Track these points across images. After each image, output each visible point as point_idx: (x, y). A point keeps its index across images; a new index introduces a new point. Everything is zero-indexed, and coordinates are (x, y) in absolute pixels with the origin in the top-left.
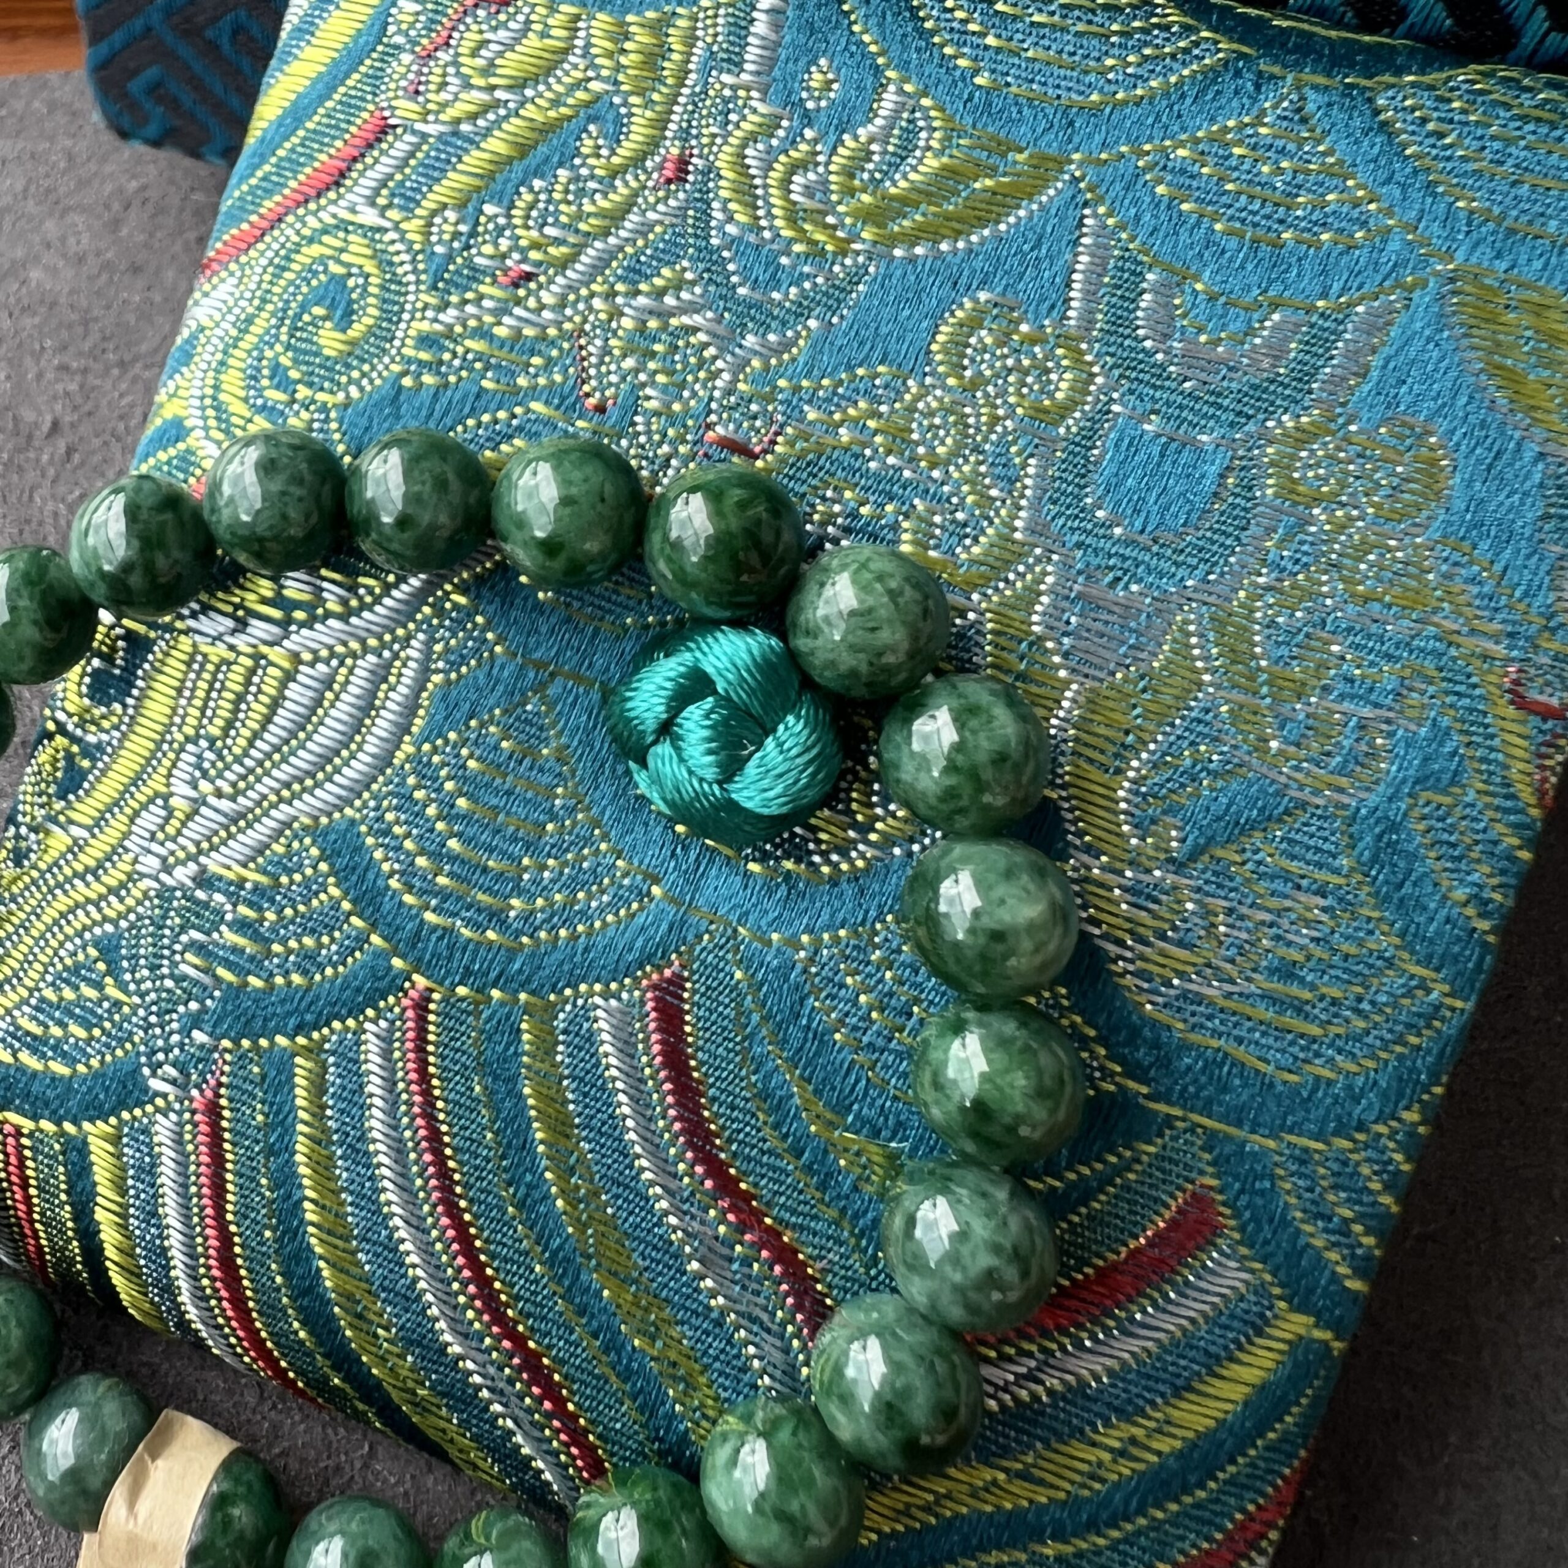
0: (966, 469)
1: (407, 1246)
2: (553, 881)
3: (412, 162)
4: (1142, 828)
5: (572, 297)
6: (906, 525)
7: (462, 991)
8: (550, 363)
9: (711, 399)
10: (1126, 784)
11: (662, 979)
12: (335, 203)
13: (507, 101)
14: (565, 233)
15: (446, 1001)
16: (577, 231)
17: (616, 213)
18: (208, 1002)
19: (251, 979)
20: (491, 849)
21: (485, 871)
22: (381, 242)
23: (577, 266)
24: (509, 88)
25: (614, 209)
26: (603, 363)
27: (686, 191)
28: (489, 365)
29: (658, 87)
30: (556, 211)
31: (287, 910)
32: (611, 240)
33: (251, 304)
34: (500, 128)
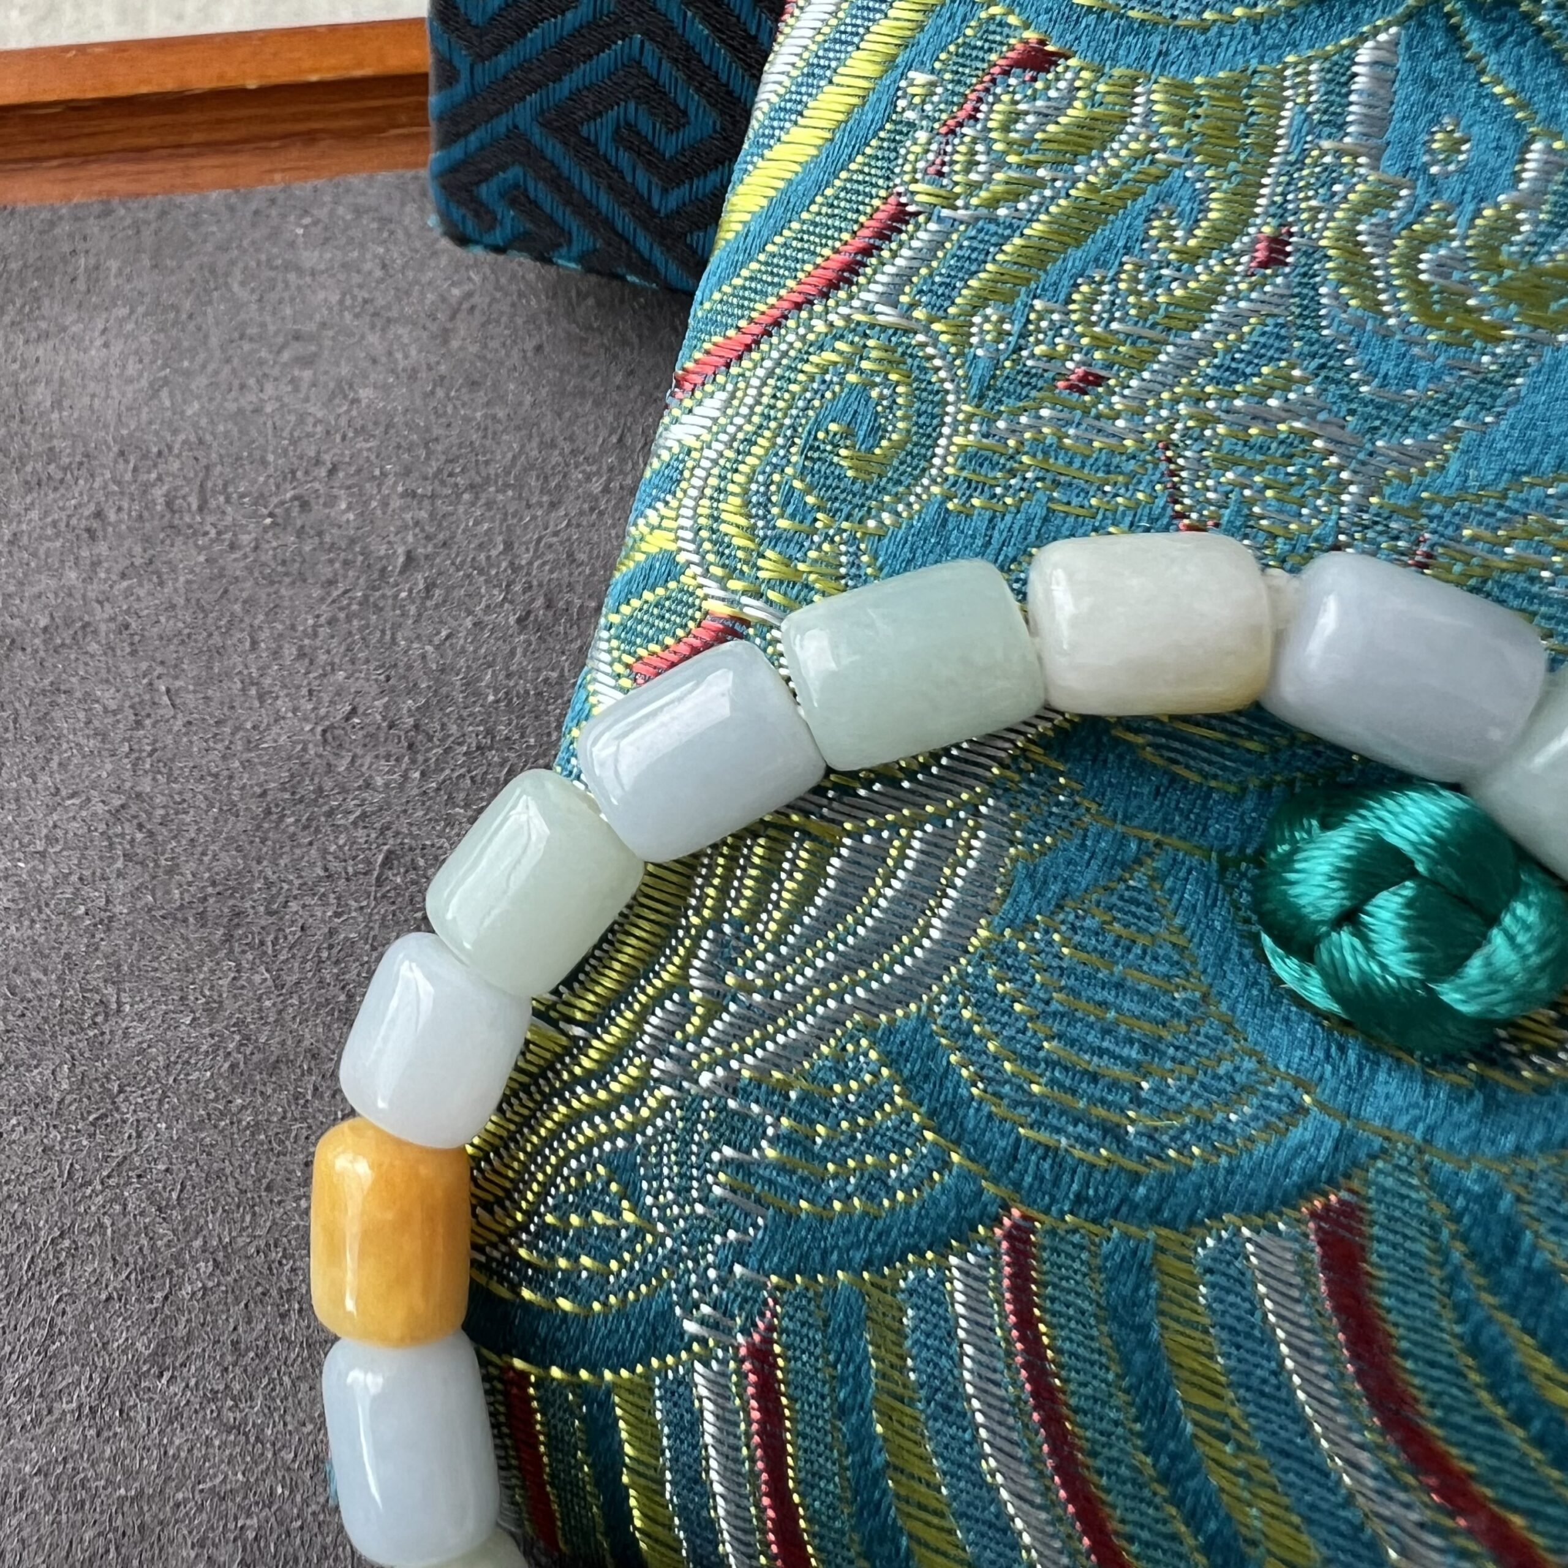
3: (940, 254)
5: (1151, 402)
8: (1131, 481)
9: (1339, 517)
12: (847, 303)
13: (1054, 180)
14: (1138, 330)
15: (1053, 1232)
16: (1153, 326)
17: (1201, 304)
18: (751, 1231)
19: (803, 1204)
20: (1101, 1052)
21: (1094, 1078)
22: (909, 346)
23: (1156, 367)
24: (1056, 164)
25: (1197, 299)
26: (1198, 478)
27: (1286, 276)
28: (1056, 484)
29: (1242, 157)
30: (1124, 304)
31: (845, 1125)
32: (1196, 335)
33: (750, 422)
34: (1047, 212)
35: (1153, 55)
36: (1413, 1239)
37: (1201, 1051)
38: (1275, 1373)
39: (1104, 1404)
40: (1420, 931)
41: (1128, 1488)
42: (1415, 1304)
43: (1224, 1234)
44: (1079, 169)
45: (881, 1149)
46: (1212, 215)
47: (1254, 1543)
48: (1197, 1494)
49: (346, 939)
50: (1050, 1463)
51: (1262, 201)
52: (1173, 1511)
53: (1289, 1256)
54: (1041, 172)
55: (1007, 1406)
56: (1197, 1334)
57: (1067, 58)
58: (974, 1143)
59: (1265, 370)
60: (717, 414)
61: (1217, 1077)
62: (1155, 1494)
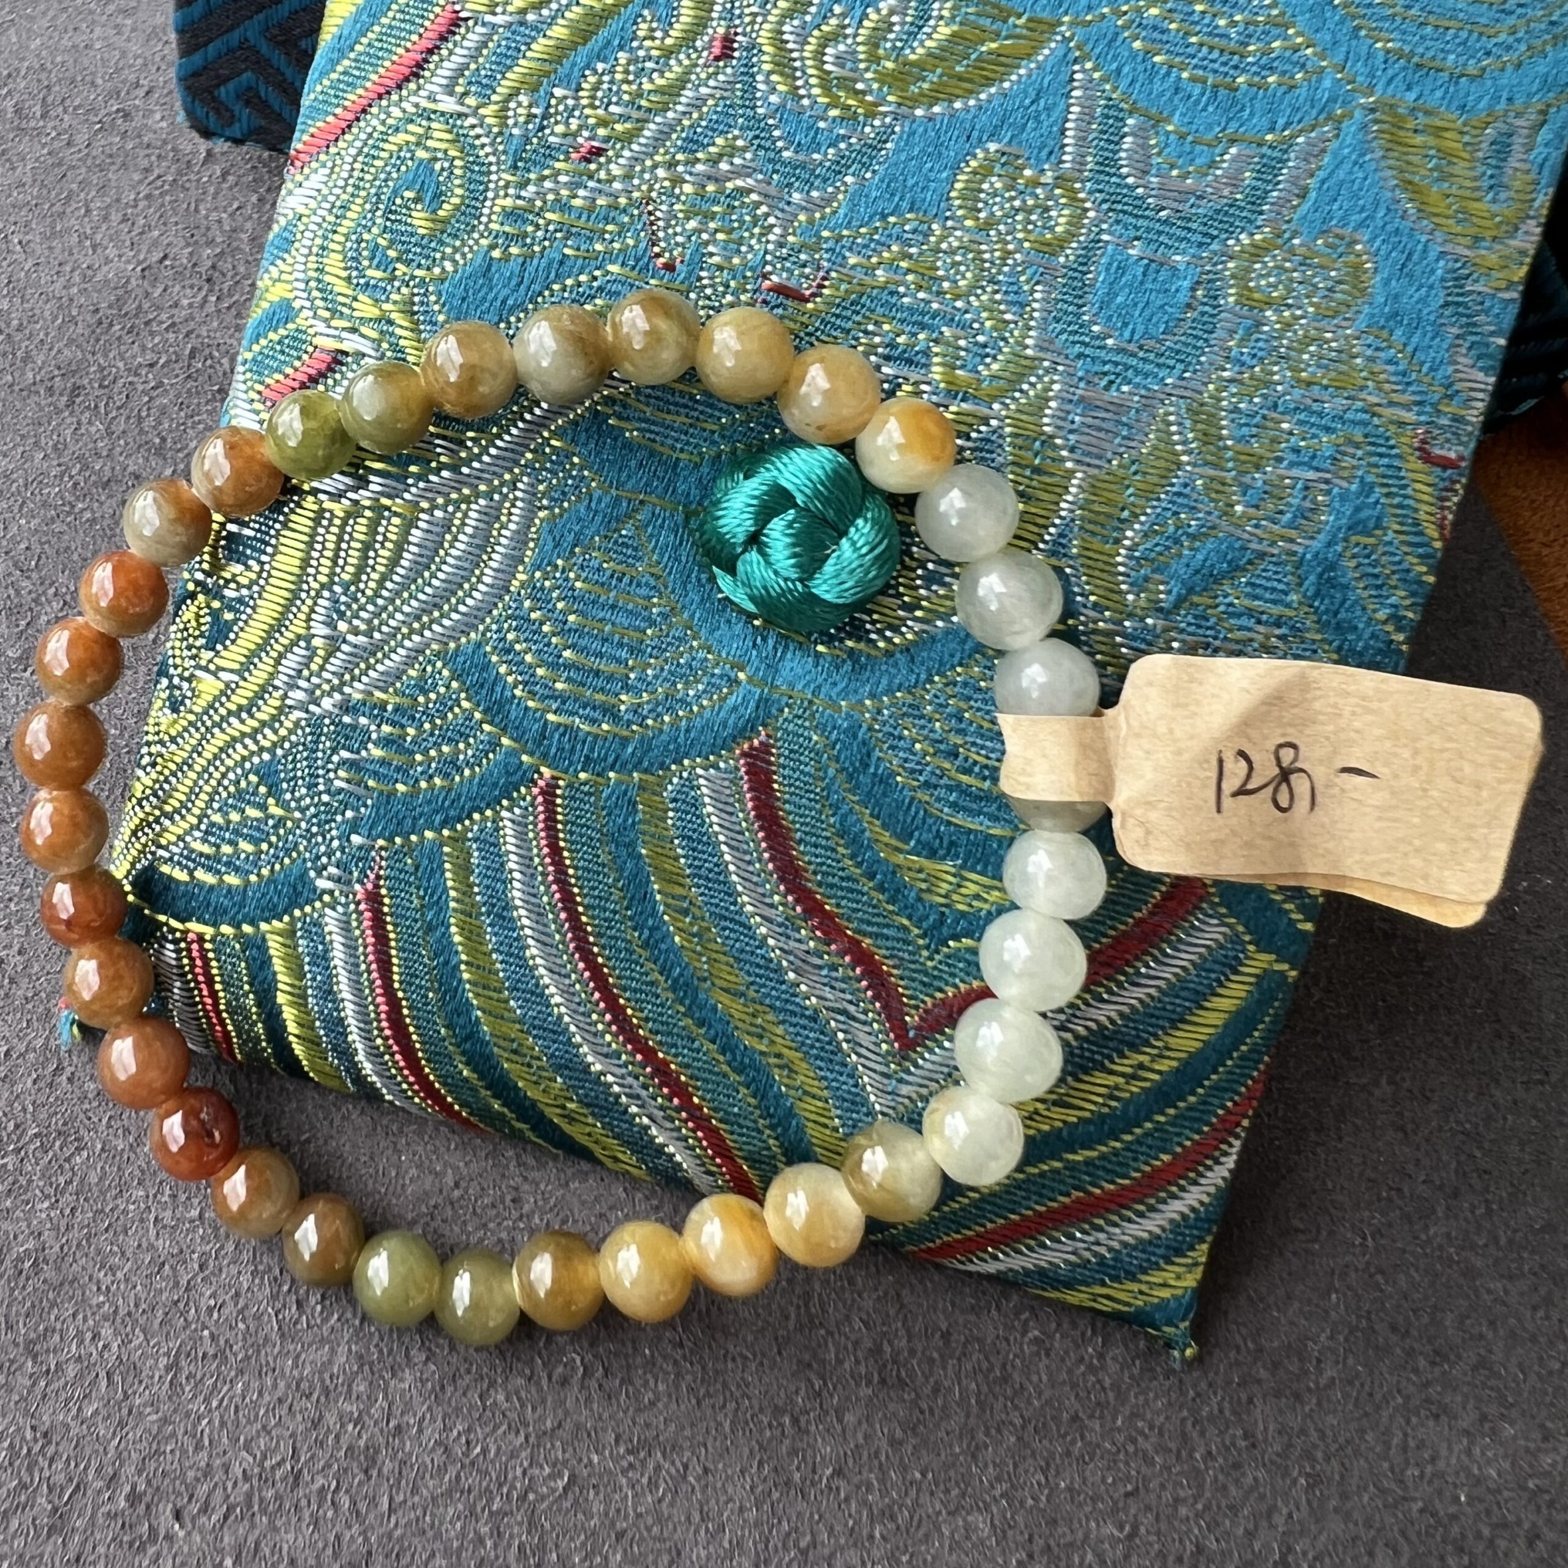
0: (984, 298)
1: (552, 990)
2: (656, 677)
3: (485, 52)
4: (1138, 587)
5: (638, 168)
6: (936, 350)
7: (583, 776)
8: (622, 230)
9: (766, 252)
10: (1123, 551)
11: (751, 748)
12: (415, 93)
14: (628, 112)
15: (571, 786)
16: (639, 108)
18: (362, 809)
20: (602, 655)
21: (597, 673)
22: (462, 127)
23: (641, 140)
25: (671, 86)
26: (670, 226)
27: (733, 67)
28: (569, 234)
30: (619, 90)
31: (426, 725)
32: (670, 115)
33: (345, 192)
34: (564, 17)
38: (717, 865)
40: (797, 544)
42: (805, 808)
43: (685, 774)
45: (452, 740)
46: (682, 18)
48: (667, 952)
52: (653, 966)
59: (717, 141)
60: (320, 186)
62: (640, 956)
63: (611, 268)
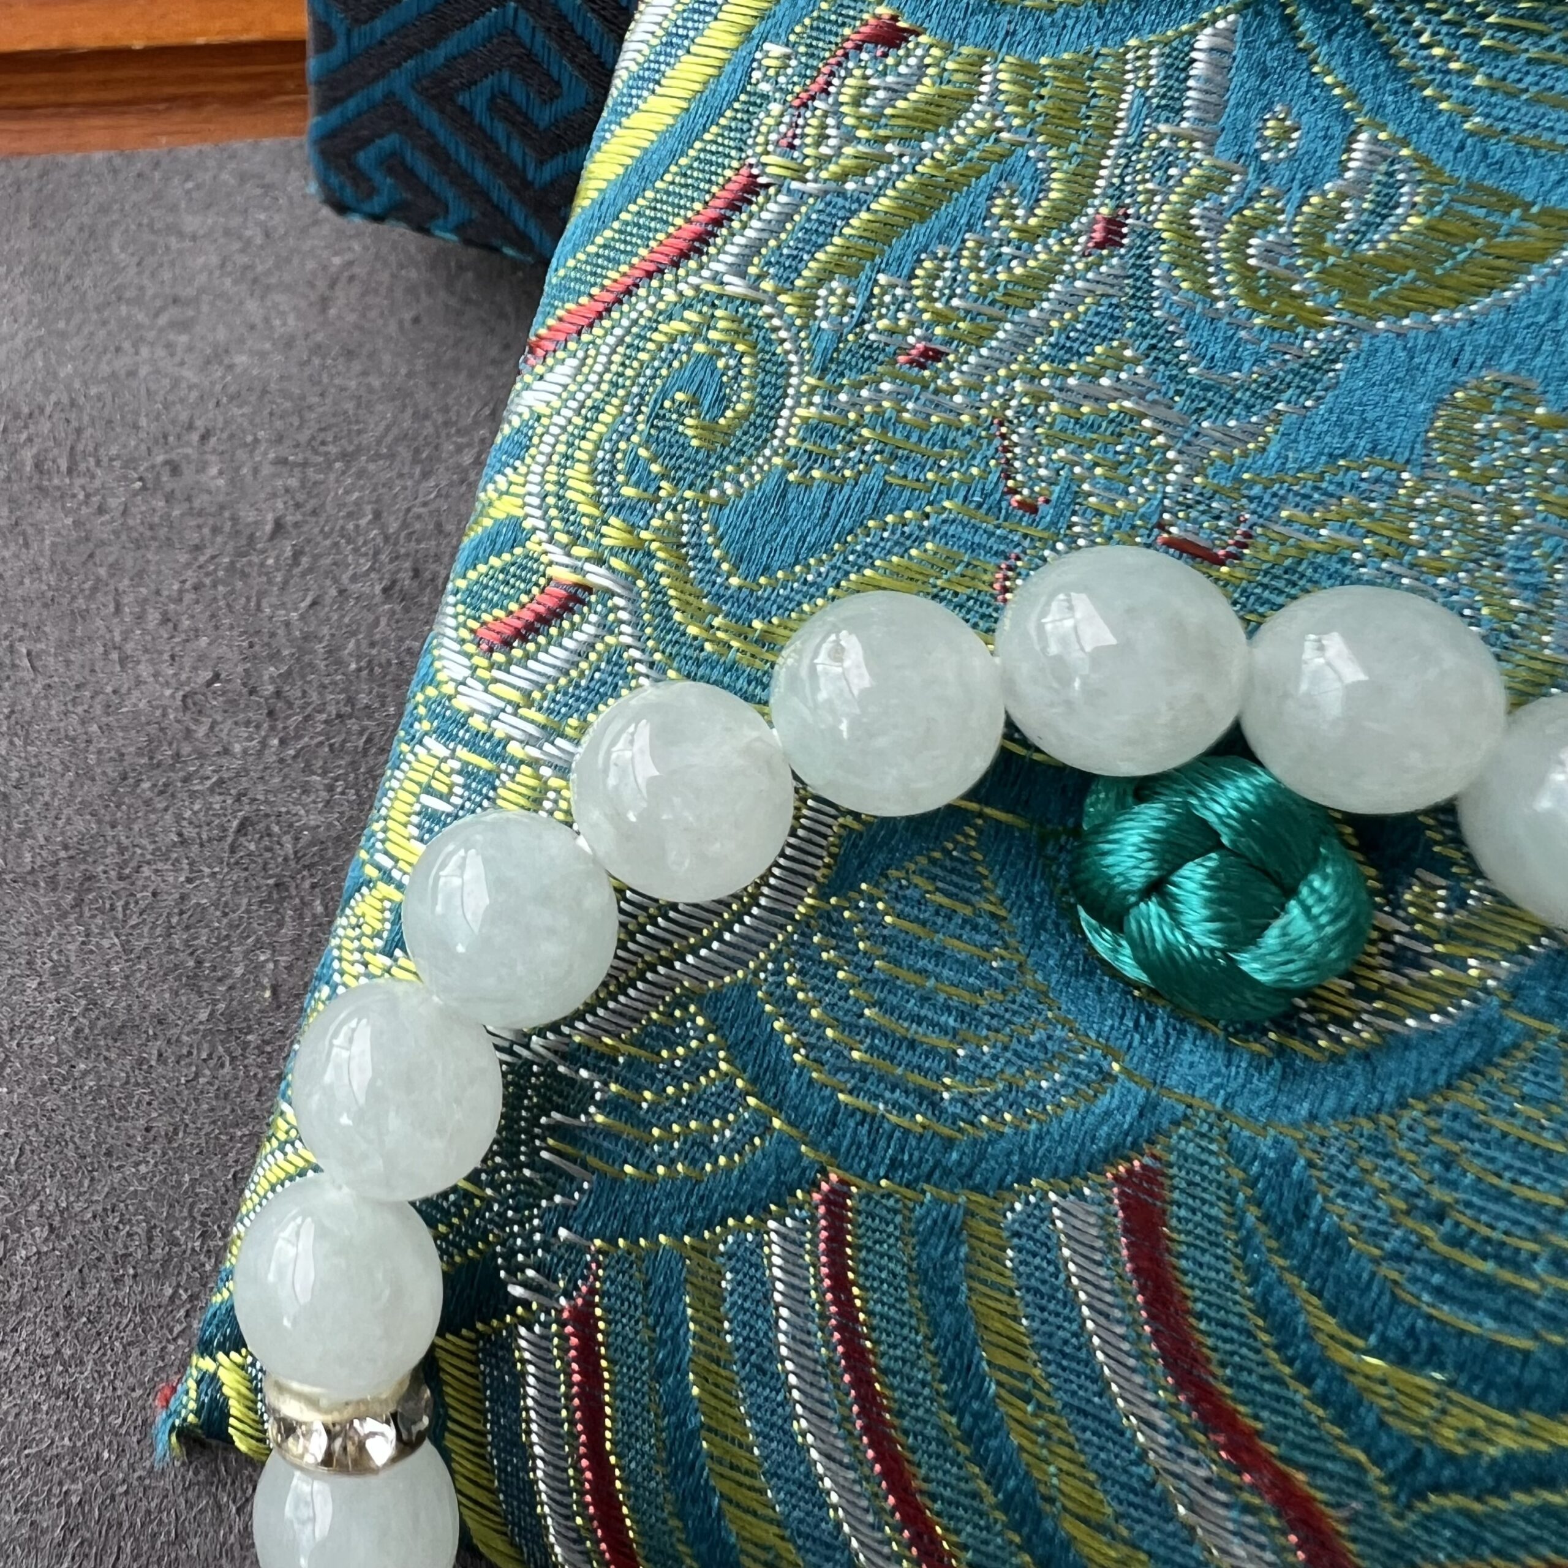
3: (789, 226)
5: (989, 379)
8: (965, 456)
9: (1164, 496)
12: (697, 273)
13: (901, 156)
14: (977, 306)
15: (868, 1196)
16: (993, 303)
17: (1038, 282)
18: (577, 1195)
19: (628, 1169)
20: (919, 1020)
21: (912, 1045)
22: (755, 317)
23: (994, 343)
24: (903, 140)
25: (1036, 277)
26: (1031, 454)
27: (1122, 257)
28: (894, 457)
29: (1083, 138)
30: (966, 280)
31: (670, 1090)
32: (1033, 313)
33: (598, 389)
34: (894, 187)
35: (1001, 35)
36: (1212, 1205)
37: (1015, 1019)
38: (1075, 1335)
39: (913, 1365)
40: (1221, 902)
41: (933, 1447)
42: (1210, 1267)
43: (1032, 1199)
44: (926, 145)
45: (705, 1114)
46: (1053, 195)
47: (1051, 1500)
48: (998, 1451)
49: (198, 904)
50: (859, 1423)
51: (1101, 183)
52: (977, 1470)
53: (1092, 1220)
54: (890, 148)
55: (819, 1369)
56: (1004, 1298)
57: (918, 34)
58: (796, 1108)
59: (1099, 349)
60: (568, 380)
61: (1028, 1044)
62: (958, 1453)
63: (947, 504)
